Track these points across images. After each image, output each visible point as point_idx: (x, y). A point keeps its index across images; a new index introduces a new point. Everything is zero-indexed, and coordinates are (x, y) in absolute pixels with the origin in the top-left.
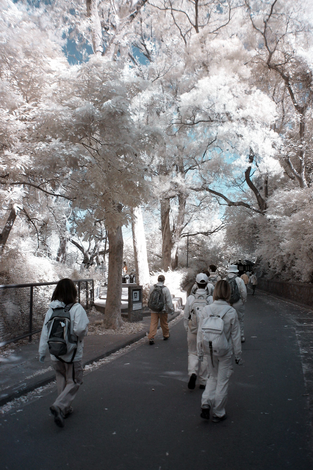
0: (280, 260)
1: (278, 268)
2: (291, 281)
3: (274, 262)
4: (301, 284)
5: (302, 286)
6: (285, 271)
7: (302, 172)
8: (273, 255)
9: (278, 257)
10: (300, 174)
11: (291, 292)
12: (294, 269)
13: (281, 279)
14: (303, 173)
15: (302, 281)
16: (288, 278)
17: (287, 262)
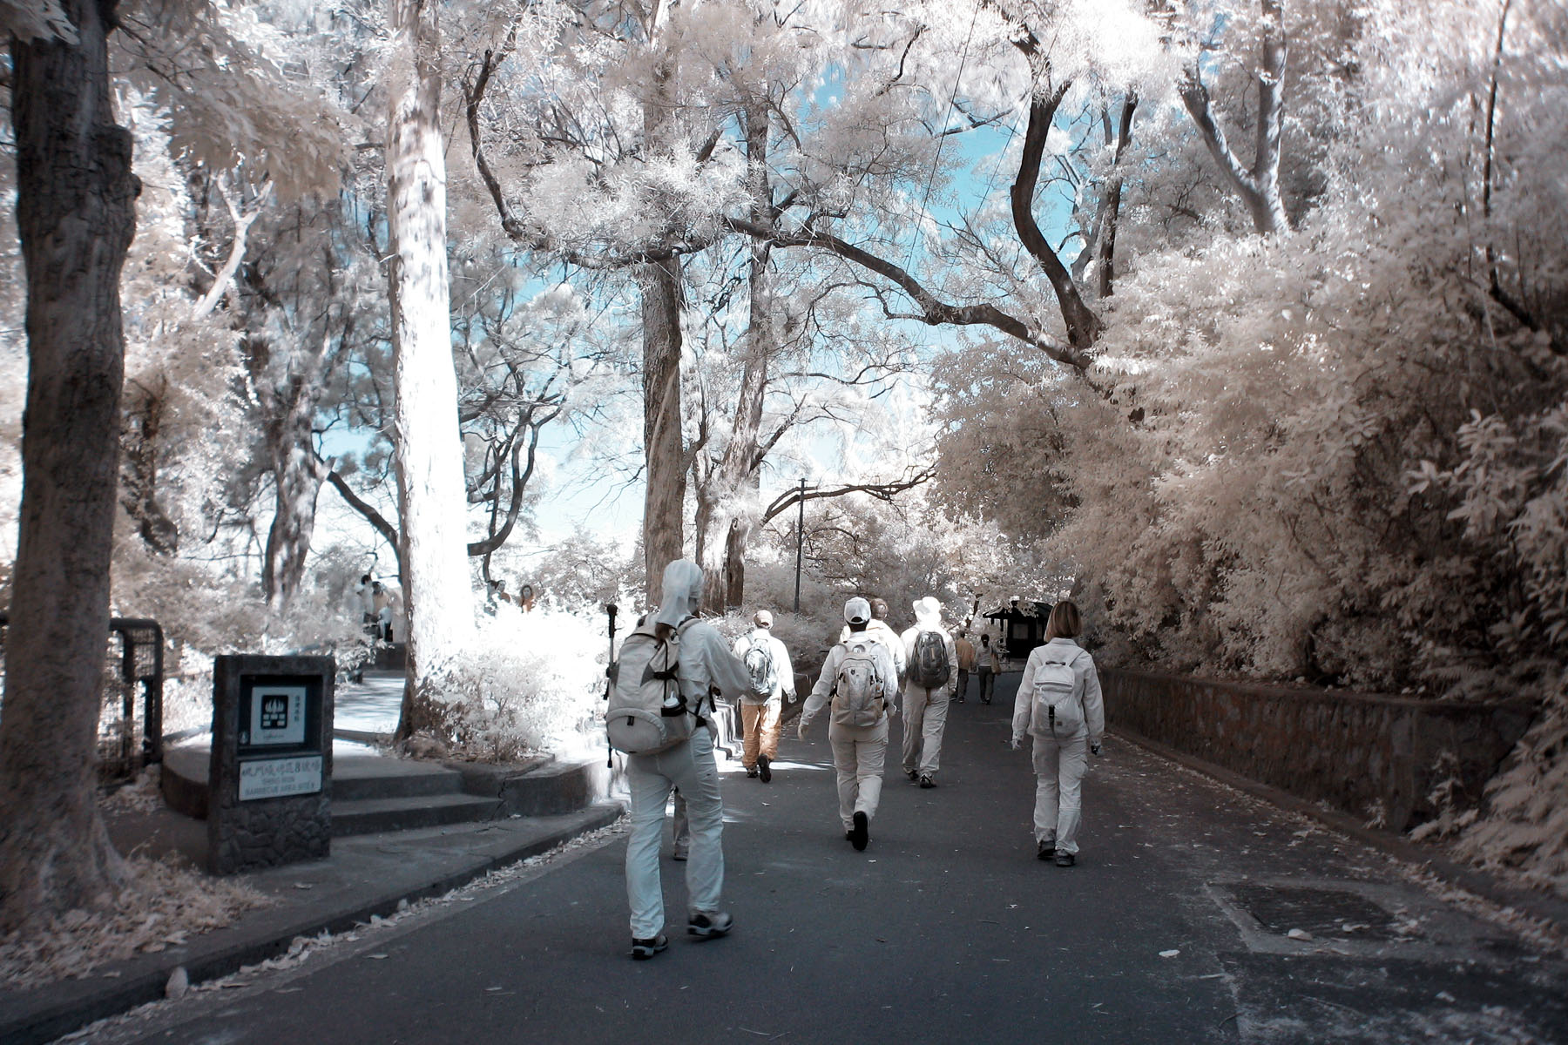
0: (1155, 576)
1: (1144, 615)
2: (1200, 673)
3: (1130, 583)
4: (1249, 687)
5: (1255, 697)
6: (1177, 630)
7: (1266, 167)
8: (1124, 553)
9: (1148, 561)
10: (1258, 178)
11: (1201, 724)
12: (1219, 614)
13: (1157, 667)
14: (1274, 171)
15: (1253, 671)
16: (1188, 659)
17: (1189, 583)
